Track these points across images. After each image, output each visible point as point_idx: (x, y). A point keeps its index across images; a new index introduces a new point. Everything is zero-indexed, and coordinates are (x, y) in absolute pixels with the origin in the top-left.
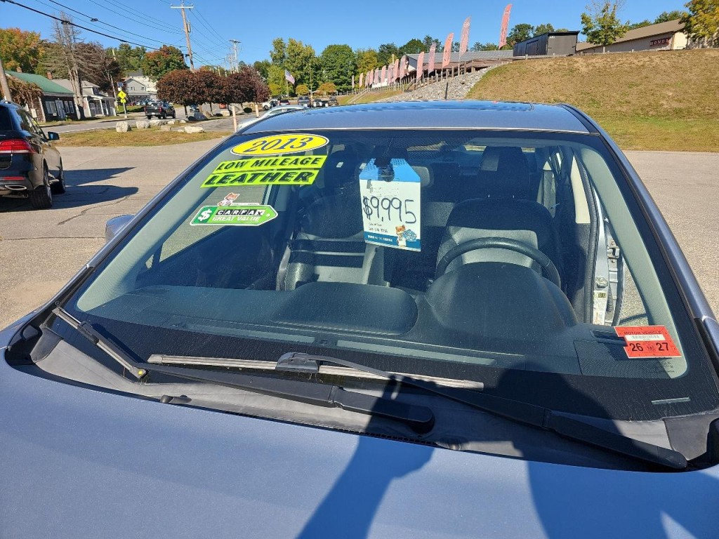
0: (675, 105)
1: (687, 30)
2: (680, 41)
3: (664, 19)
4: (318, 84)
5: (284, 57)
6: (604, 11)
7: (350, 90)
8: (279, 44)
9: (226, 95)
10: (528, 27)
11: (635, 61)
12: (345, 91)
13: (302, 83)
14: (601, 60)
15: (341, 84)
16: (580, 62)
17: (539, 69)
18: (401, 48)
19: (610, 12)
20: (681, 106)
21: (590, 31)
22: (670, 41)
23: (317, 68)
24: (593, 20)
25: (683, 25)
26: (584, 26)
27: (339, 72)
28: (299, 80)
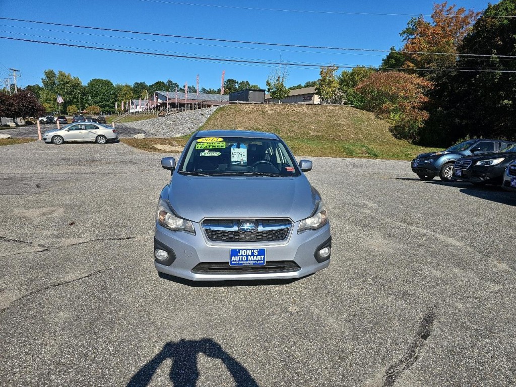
0: (316, 133)
1: (319, 93)
2: (317, 99)
3: (308, 85)
4: (84, 106)
5: (54, 84)
6: (277, 80)
7: (114, 112)
8: (50, 74)
9: (15, 111)
10: (235, 82)
11: (295, 109)
12: (109, 113)
13: (71, 105)
14: (278, 107)
15: (104, 107)
16: (267, 107)
17: (246, 110)
18: (150, 86)
19: (281, 81)
20: (319, 134)
21: (271, 91)
22: (312, 98)
23: (84, 94)
24: (272, 84)
25: (317, 91)
26: (268, 87)
27: (102, 99)
28: (68, 101)
